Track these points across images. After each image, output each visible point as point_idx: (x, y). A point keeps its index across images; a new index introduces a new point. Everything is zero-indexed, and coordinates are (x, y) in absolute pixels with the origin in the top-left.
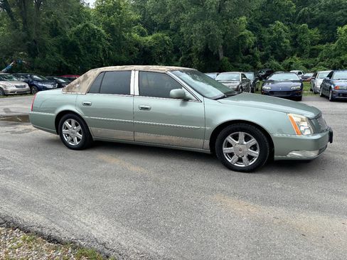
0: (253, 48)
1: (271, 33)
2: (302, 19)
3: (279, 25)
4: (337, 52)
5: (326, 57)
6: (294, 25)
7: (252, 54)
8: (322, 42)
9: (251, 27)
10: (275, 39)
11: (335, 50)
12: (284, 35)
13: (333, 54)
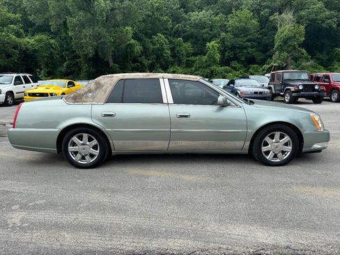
0: (140, 56)
1: (154, 44)
2: (177, 34)
3: (160, 37)
4: (208, 63)
5: (199, 68)
6: (171, 38)
7: (141, 63)
8: (195, 54)
9: (135, 37)
10: (159, 49)
11: (206, 61)
12: (165, 46)
13: (205, 65)
